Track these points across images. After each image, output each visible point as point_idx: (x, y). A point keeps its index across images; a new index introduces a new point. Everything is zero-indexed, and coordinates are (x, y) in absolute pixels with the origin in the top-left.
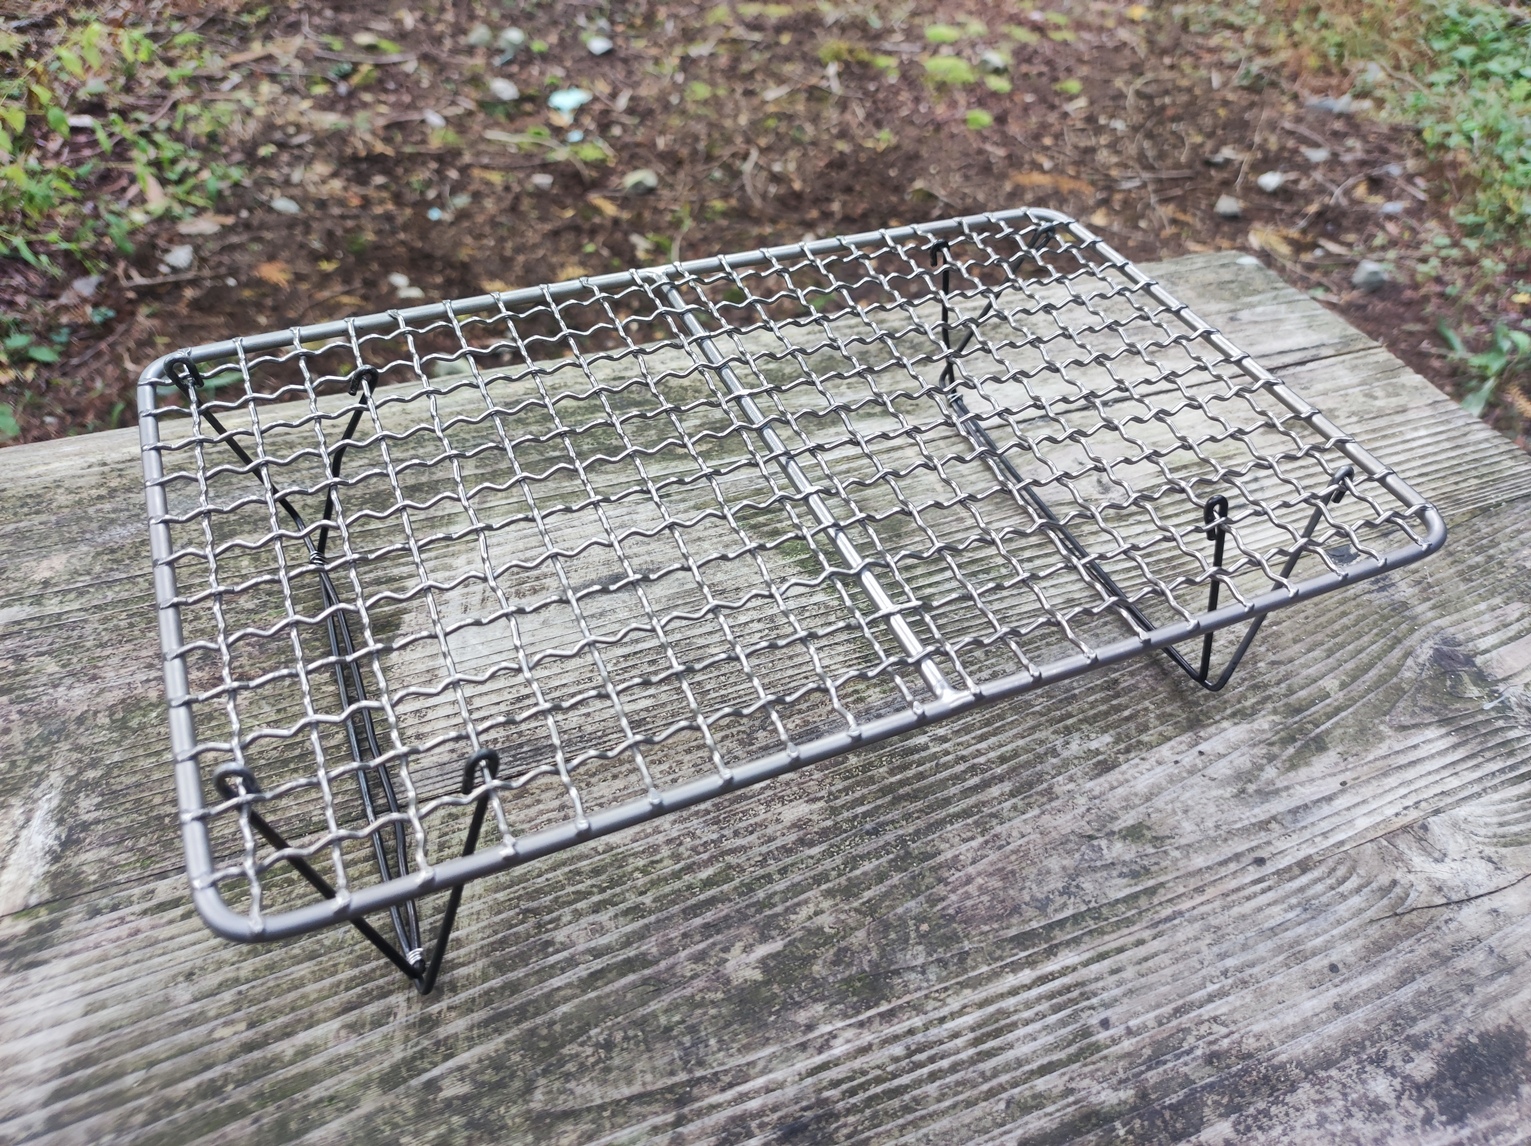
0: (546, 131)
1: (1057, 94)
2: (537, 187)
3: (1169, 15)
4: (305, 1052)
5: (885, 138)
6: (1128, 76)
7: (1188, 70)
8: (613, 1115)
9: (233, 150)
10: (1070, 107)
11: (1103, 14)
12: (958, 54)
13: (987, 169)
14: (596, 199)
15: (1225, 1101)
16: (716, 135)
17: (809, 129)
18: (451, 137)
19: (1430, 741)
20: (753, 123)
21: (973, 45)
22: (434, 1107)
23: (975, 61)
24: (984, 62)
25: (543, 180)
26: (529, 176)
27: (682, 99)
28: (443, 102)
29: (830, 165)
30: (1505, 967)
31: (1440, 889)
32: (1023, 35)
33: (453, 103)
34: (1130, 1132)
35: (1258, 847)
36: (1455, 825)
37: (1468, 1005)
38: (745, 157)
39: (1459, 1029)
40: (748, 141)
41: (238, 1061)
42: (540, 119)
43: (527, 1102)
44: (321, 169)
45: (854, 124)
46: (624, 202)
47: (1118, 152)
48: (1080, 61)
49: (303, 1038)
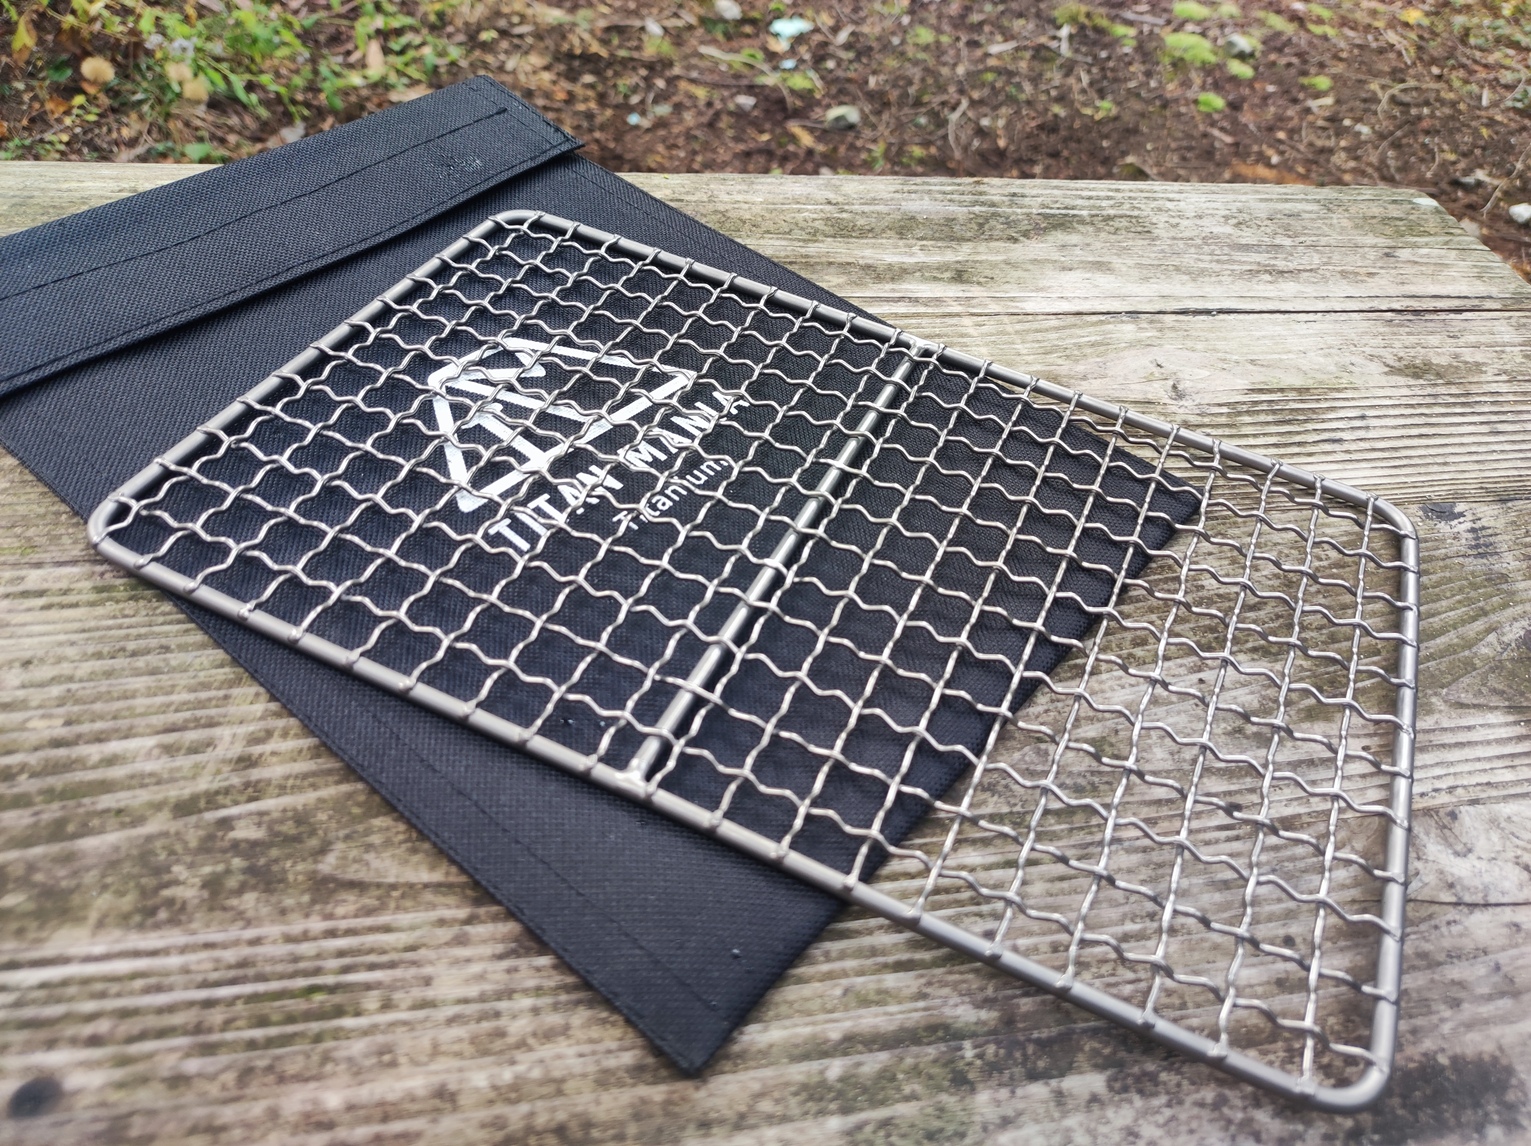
0: (760, 55)
1: (1303, 88)
2: (738, 106)
3: (1449, 24)
4: (111, 761)
5: (1106, 107)
6: (1387, 81)
7: (1457, 84)
8: (403, 896)
9: (458, 30)
10: (1313, 104)
11: (1374, 13)
12: (1203, 34)
13: (1209, 154)
14: (794, 127)
15: (1107, 1051)
16: (930, 81)
17: (1028, 87)
18: (667, 48)
19: (1489, 726)
20: (969, 74)
21: (1222, 26)
22: (219, 844)
23: (1220, 42)
24: (1231, 44)
25: (746, 101)
26: (733, 96)
27: (903, 42)
28: (667, 13)
29: (1041, 127)
30: (1509, 988)
31: (1451, 886)
32: (1278, 23)
33: (676, 15)
34: (980, 1056)
35: (1237, 792)
36: (1493, 822)
37: (1448, 1021)
38: (954, 108)
39: (1428, 1044)
40: (961, 92)
41: (41, 754)
42: (757, 42)
43: (316, 862)
44: (536, 60)
45: (1076, 87)
46: (822, 134)
47: (1357, 158)
48: (1336, 57)
49: (114, 747)
